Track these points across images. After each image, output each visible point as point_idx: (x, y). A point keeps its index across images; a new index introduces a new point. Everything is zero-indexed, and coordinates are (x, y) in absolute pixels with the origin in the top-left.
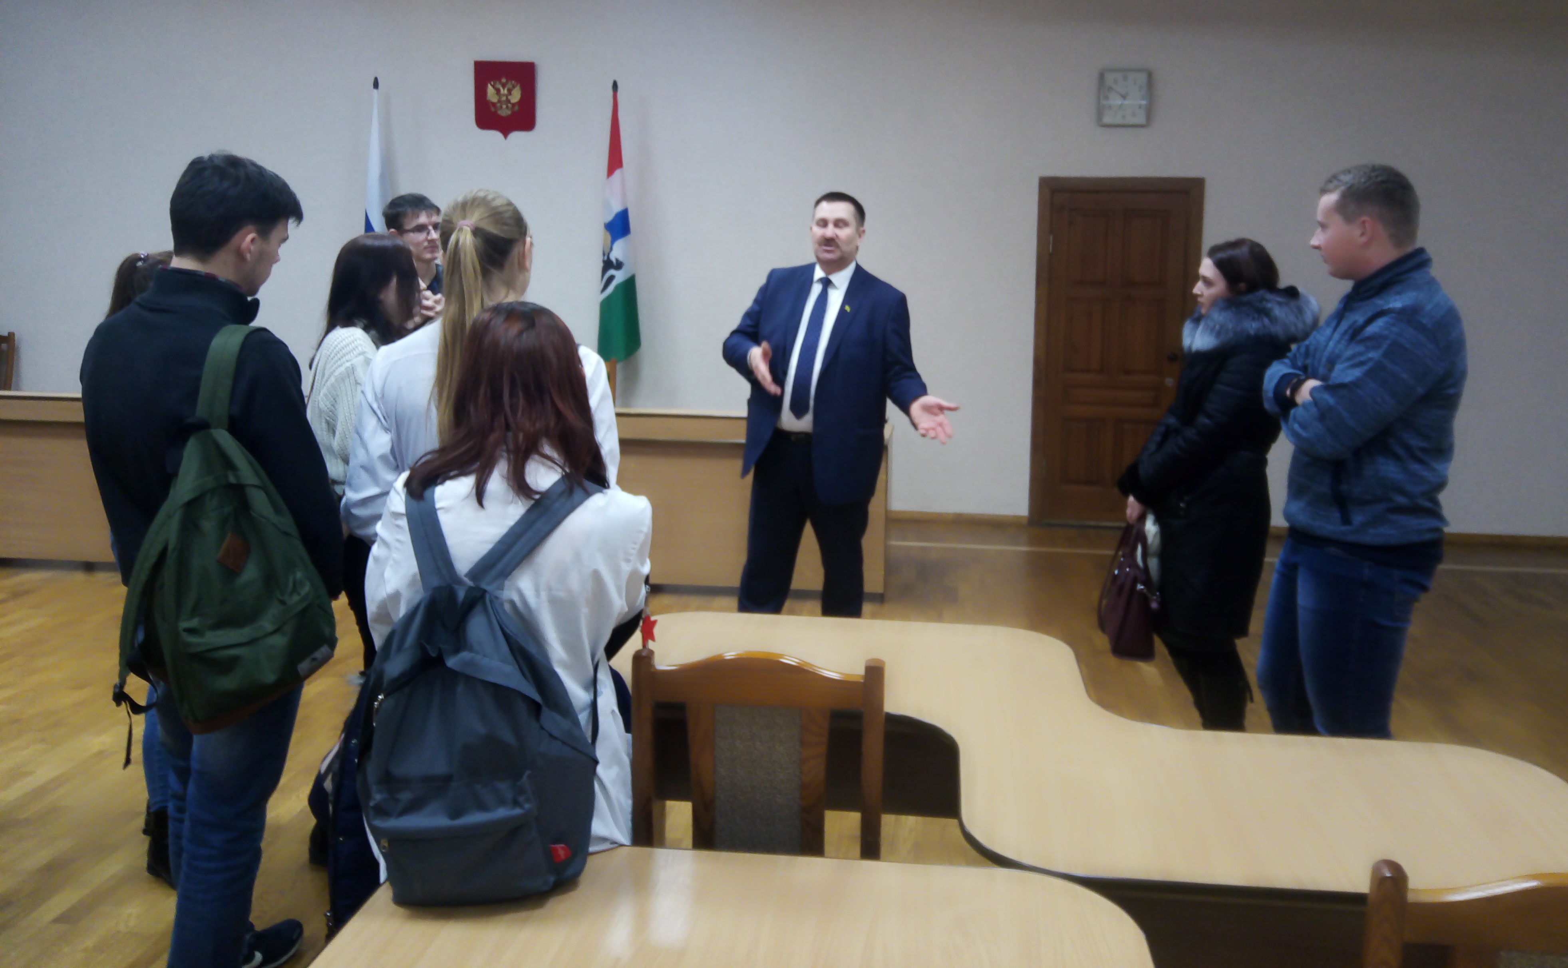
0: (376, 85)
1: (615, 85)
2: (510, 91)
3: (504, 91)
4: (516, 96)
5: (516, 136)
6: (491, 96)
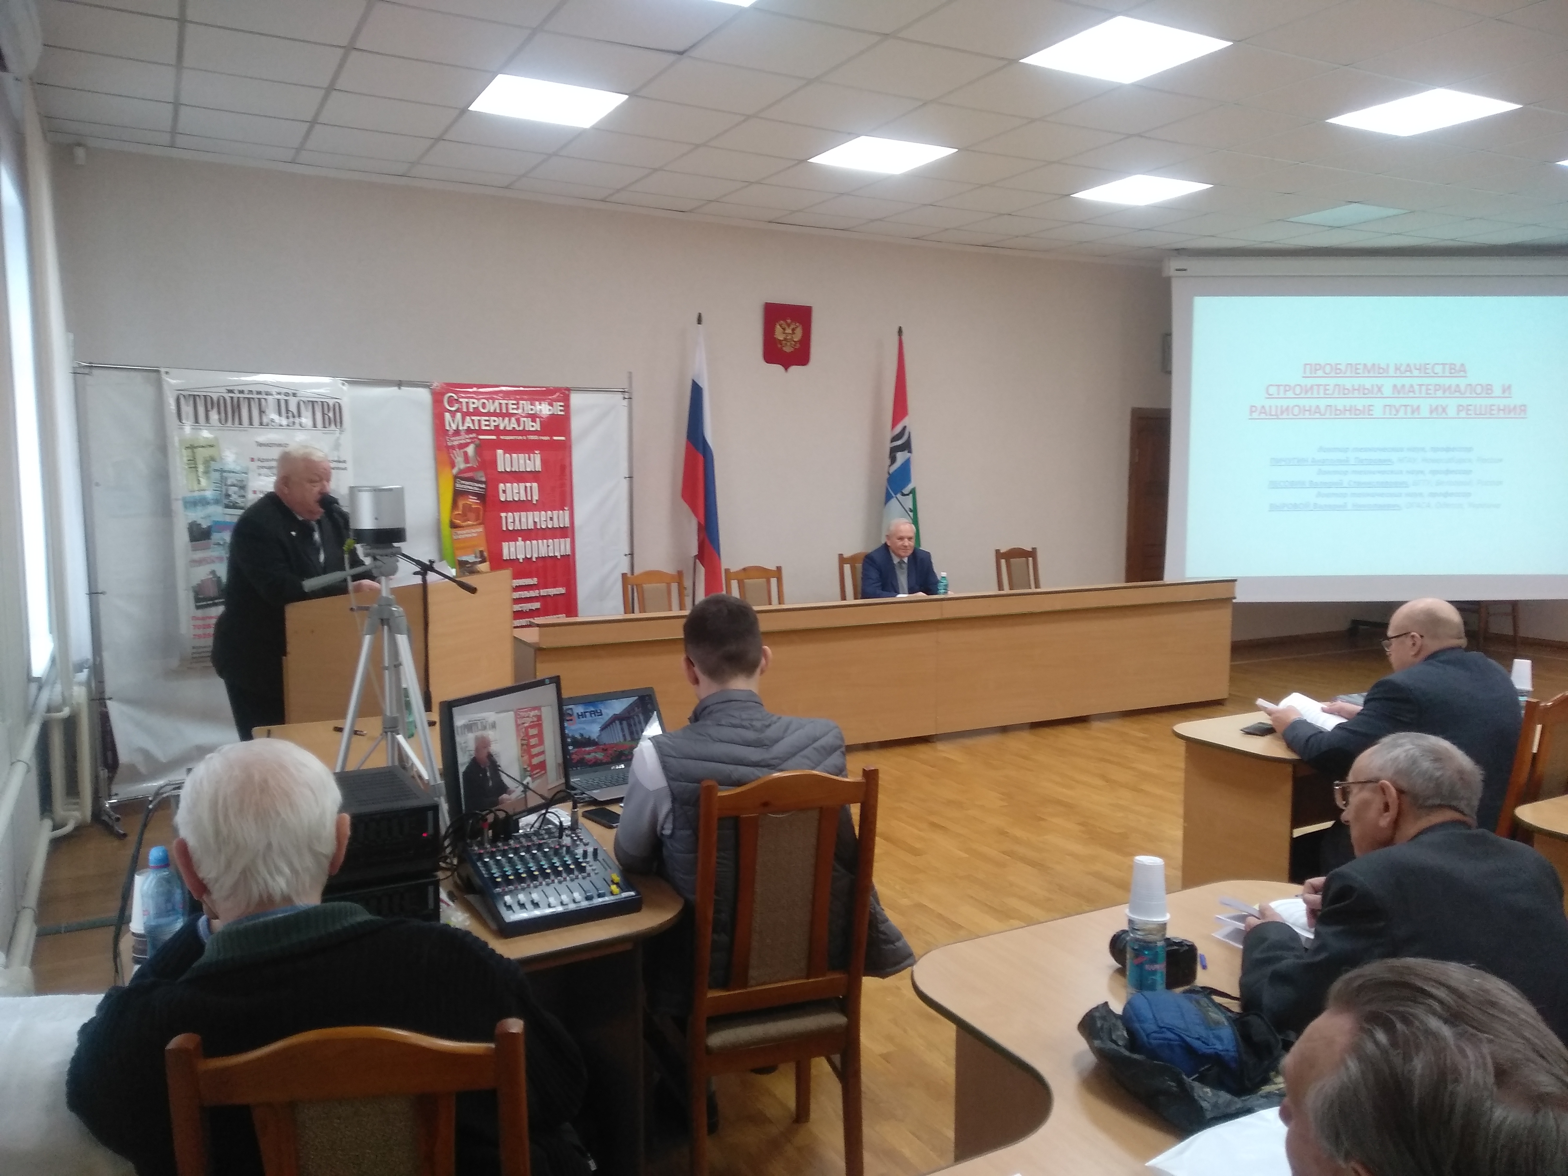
0: (699, 321)
1: (900, 331)
2: (793, 330)
3: (789, 331)
4: (798, 335)
5: (794, 369)
6: (779, 334)
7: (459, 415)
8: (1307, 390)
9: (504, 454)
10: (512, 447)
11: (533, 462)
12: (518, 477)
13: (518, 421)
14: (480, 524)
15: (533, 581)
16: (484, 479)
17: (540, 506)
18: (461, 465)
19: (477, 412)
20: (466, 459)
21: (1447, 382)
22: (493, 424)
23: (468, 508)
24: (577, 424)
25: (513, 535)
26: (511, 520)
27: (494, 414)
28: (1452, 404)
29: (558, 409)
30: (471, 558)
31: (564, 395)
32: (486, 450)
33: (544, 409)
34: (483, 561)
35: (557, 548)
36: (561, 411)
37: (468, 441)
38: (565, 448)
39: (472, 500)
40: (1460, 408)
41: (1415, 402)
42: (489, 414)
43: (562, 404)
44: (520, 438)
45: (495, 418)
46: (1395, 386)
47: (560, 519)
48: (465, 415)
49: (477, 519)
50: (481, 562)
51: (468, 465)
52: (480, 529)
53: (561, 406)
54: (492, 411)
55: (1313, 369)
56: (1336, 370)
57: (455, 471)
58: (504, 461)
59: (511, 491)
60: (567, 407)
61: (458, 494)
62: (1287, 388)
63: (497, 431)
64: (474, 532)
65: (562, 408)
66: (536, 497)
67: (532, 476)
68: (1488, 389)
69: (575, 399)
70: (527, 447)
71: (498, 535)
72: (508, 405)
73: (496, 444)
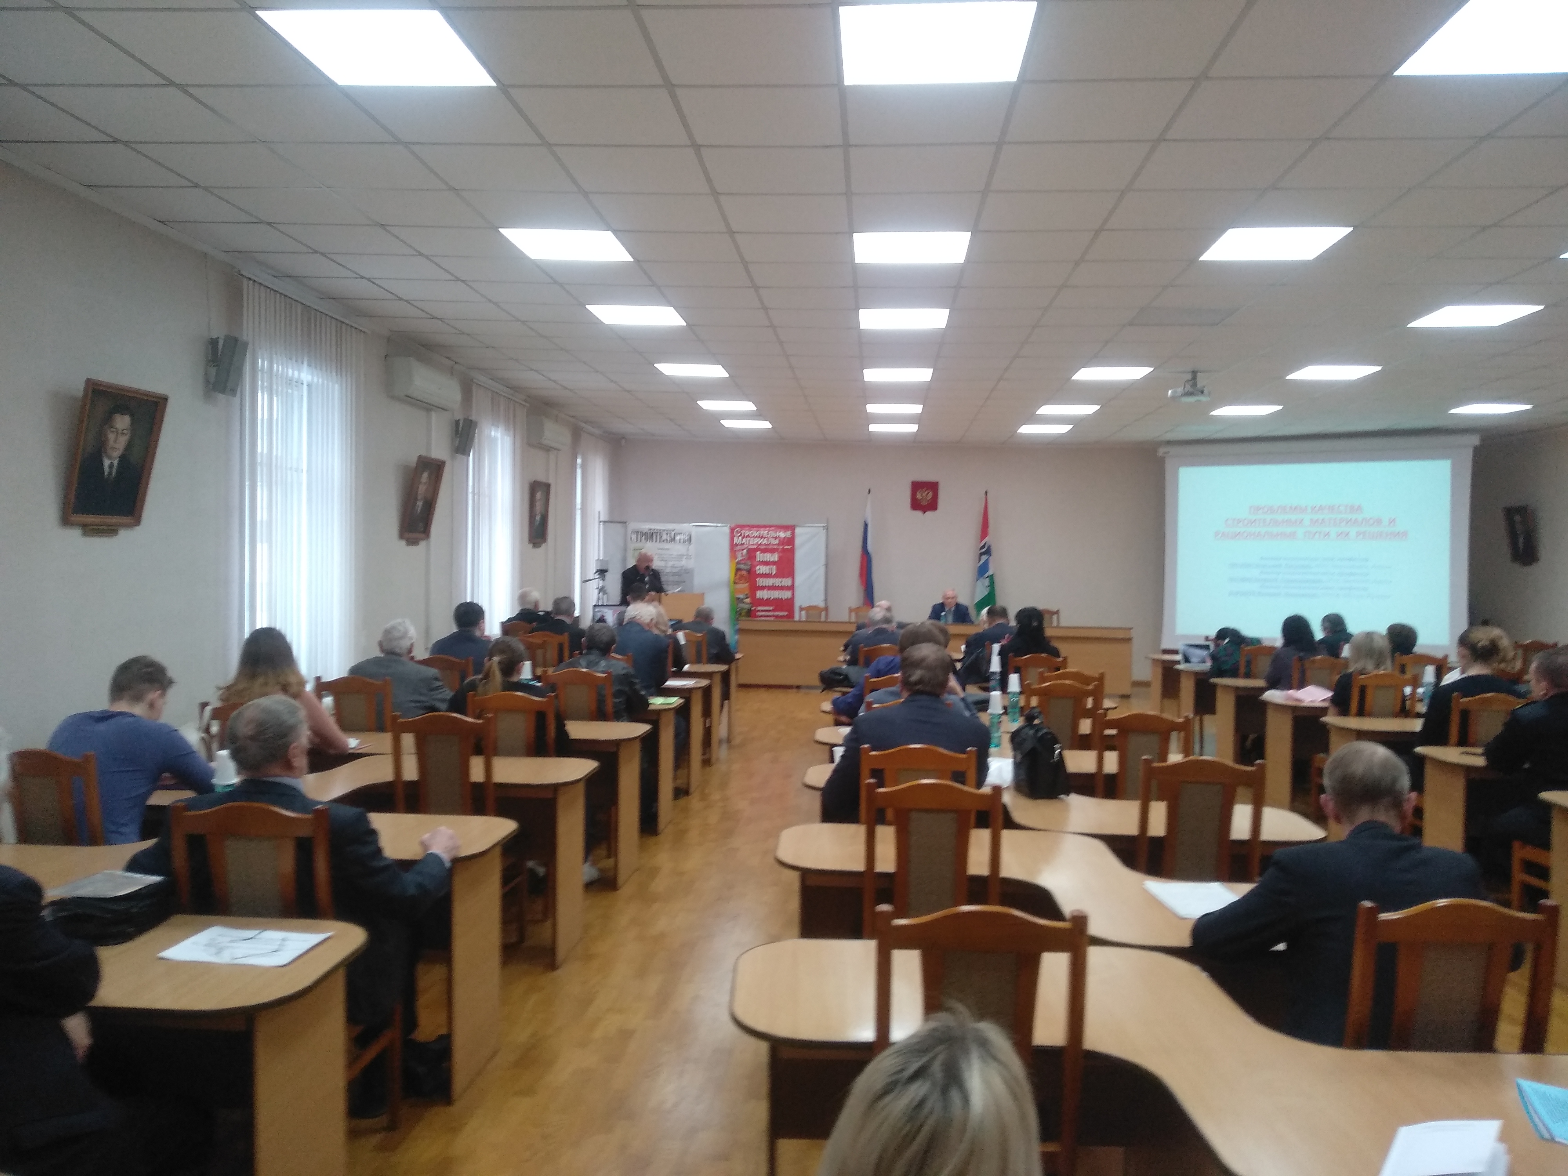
0: (869, 492)
1: (986, 493)
3: (924, 494)
4: (930, 495)
5: (928, 513)
6: (919, 496)
7: (740, 537)
8: (1252, 522)
9: (760, 554)
10: (764, 551)
11: (775, 557)
12: (766, 563)
13: (768, 540)
14: (747, 583)
15: (771, 608)
16: (750, 564)
17: (776, 576)
18: (740, 558)
19: (748, 536)
20: (743, 556)
21: (1349, 516)
22: (757, 541)
23: (742, 576)
24: (798, 541)
25: (763, 588)
26: (761, 582)
27: (758, 537)
28: (1353, 531)
29: (788, 534)
30: (741, 596)
31: (792, 528)
32: (752, 552)
33: (782, 534)
34: (747, 598)
35: (786, 595)
37: (744, 548)
38: (792, 551)
39: (744, 573)
40: (1358, 534)
41: (1327, 530)
42: (755, 537)
43: (791, 532)
44: (769, 547)
45: (758, 539)
46: (1312, 520)
47: (787, 582)
48: (743, 537)
49: (746, 580)
50: (746, 598)
51: (743, 558)
55: (1257, 509)
56: (1271, 510)
57: (737, 560)
58: (760, 556)
59: (761, 569)
60: (793, 533)
61: (738, 570)
62: (1239, 521)
63: (758, 544)
64: (744, 586)
65: (791, 534)
66: (774, 572)
67: (773, 563)
68: (1379, 521)
69: (798, 531)
70: (772, 551)
71: (754, 588)
72: (764, 532)
73: (757, 550)
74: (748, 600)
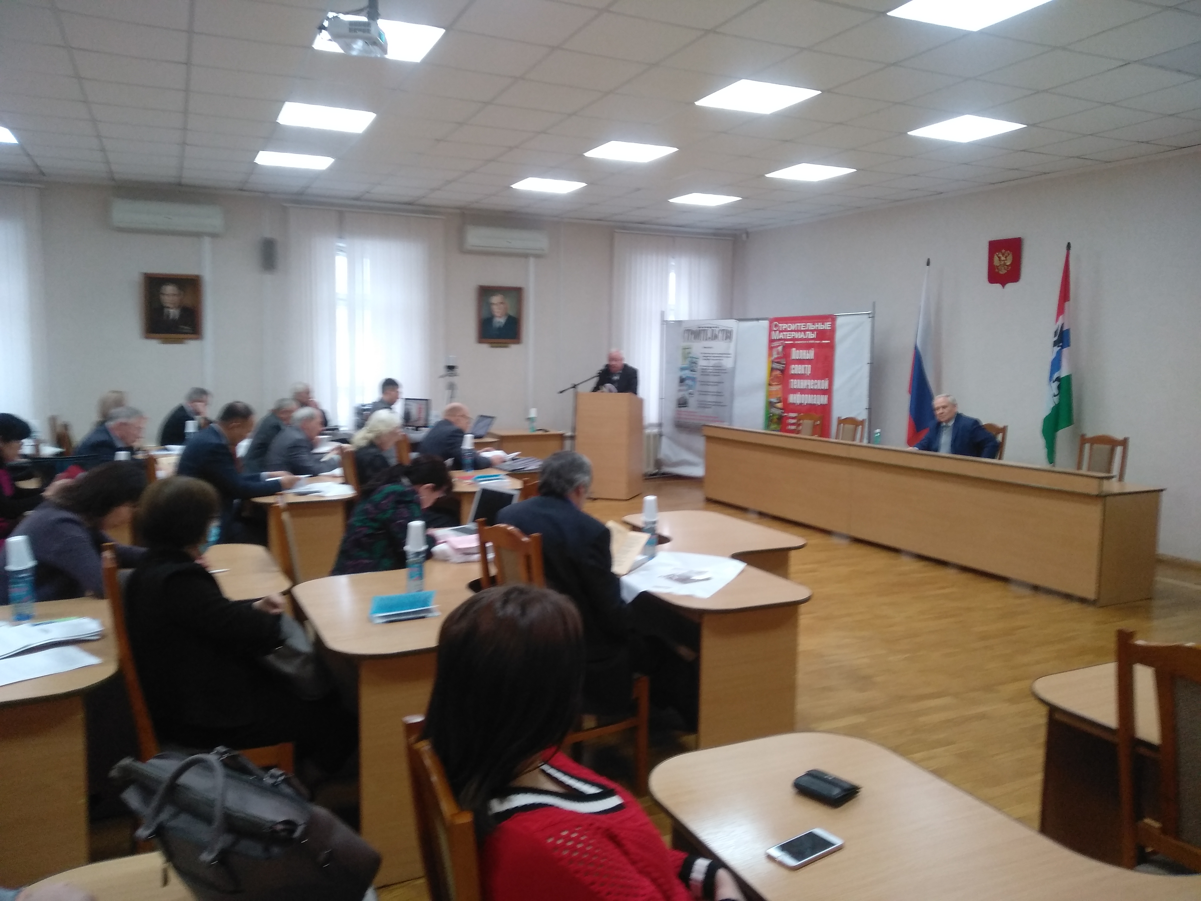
0: (928, 264)
1: (1069, 246)
2: (1006, 258)
3: (1003, 258)
5: (1010, 286)
6: (996, 262)
7: (778, 332)
9: (796, 350)
10: (799, 347)
11: (809, 354)
12: (801, 362)
13: (804, 334)
14: (781, 384)
15: (803, 415)
16: (785, 363)
17: (811, 377)
18: (776, 356)
19: (786, 331)
20: (778, 353)
22: (793, 335)
23: (776, 377)
24: (839, 334)
25: (795, 391)
26: (795, 384)
27: (795, 331)
29: (827, 326)
30: (775, 400)
31: (832, 318)
32: (787, 348)
33: (820, 327)
34: (780, 402)
35: (822, 400)
36: (829, 327)
37: (781, 344)
38: (831, 347)
39: (778, 373)
42: (792, 331)
43: (830, 323)
44: (805, 342)
45: (794, 333)
47: (823, 384)
48: (780, 332)
49: (780, 381)
50: (778, 403)
51: (779, 356)
52: (780, 387)
53: (829, 324)
54: (793, 329)
57: (773, 359)
58: (796, 354)
59: (796, 369)
60: (833, 325)
61: (772, 369)
63: (794, 339)
64: (778, 388)
65: (830, 325)
66: (809, 372)
67: (809, 361)
69: (839, 321)
70: (808, 347)
71: (788, 390)
72: (801, 326)
73: (793, 346)
74: (780, 405)
